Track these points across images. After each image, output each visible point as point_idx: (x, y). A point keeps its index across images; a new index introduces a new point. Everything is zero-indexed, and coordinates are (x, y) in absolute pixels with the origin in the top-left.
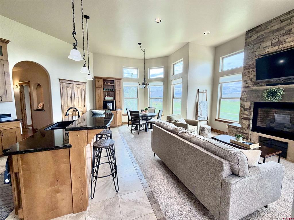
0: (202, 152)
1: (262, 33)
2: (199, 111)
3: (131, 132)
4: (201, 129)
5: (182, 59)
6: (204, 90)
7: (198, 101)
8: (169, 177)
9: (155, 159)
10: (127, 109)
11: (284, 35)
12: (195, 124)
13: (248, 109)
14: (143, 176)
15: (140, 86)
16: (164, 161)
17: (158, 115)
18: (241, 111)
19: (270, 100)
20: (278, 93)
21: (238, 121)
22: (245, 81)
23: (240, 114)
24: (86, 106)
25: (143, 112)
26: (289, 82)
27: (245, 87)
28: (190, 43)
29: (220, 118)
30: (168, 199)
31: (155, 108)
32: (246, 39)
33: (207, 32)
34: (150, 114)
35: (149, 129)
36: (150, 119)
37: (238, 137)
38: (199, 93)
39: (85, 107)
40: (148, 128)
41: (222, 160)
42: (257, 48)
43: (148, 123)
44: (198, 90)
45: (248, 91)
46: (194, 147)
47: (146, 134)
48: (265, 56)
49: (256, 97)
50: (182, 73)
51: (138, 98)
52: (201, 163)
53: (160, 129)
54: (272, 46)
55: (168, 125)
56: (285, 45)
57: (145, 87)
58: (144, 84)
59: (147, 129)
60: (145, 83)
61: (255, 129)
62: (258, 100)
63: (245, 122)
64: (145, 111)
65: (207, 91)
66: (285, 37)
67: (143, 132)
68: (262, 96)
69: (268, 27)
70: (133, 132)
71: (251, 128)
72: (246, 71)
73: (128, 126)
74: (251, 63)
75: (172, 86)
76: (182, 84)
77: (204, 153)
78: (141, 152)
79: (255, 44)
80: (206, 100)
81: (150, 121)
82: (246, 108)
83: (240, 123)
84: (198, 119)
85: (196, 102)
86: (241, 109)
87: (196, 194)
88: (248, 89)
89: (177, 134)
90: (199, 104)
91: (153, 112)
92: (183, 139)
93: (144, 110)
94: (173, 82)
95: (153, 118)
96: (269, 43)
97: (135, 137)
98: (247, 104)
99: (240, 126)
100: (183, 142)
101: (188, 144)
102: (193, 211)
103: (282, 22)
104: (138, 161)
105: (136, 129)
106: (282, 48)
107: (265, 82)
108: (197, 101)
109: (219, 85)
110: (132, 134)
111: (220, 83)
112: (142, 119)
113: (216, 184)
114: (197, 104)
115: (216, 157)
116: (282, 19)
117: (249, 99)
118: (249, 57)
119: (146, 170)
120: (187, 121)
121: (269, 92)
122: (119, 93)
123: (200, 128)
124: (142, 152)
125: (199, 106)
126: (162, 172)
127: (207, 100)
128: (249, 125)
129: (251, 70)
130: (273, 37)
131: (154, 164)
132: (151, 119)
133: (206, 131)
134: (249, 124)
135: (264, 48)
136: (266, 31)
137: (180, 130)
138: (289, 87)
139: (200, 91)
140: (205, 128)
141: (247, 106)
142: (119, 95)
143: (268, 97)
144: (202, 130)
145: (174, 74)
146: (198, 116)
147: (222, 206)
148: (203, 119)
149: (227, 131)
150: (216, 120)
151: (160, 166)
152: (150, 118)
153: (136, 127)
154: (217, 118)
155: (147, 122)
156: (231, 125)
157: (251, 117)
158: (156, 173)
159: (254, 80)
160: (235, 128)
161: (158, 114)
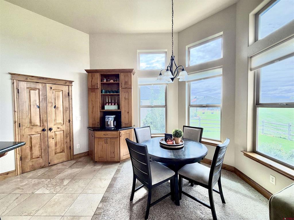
10: (136, 130)
24: (71, 120)
25: (169, 141)
39: (69, 122)
51: (166, 106)
122: (127, 97)
142: (126, 101)
145: (256, 41)
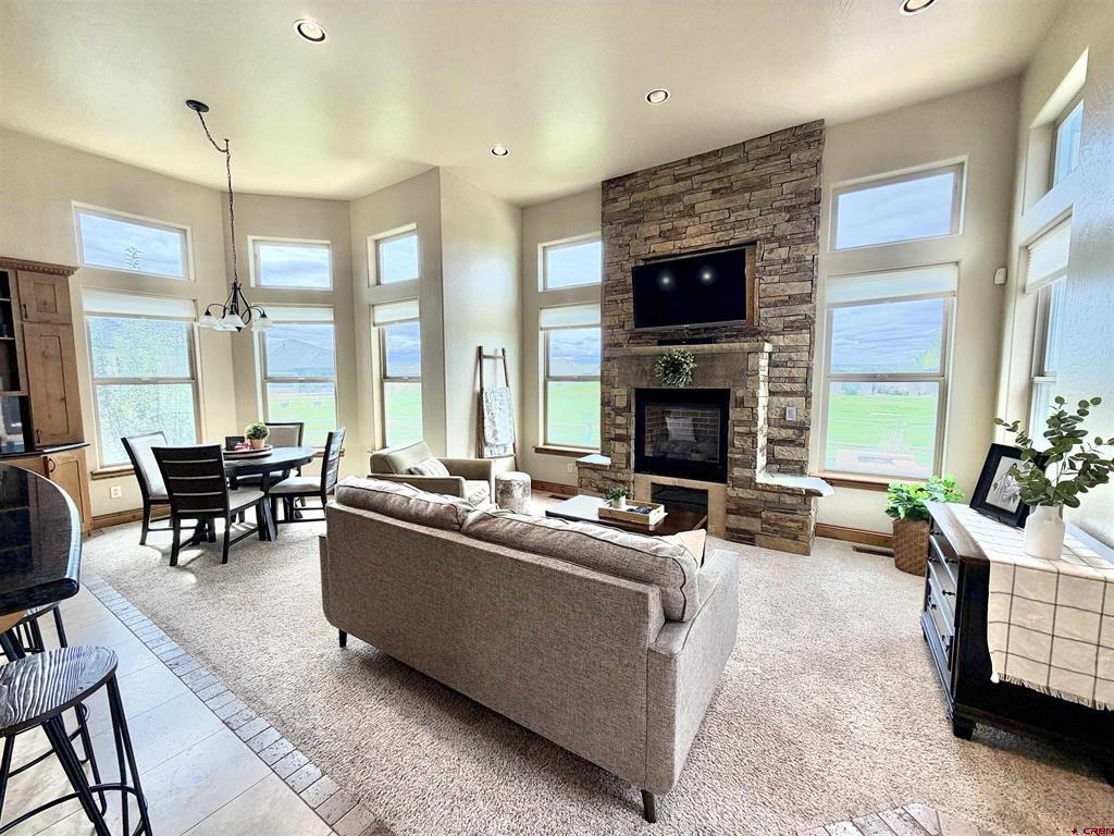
0: (574, 577)
1: (638, 196)
2: (487, 423)
3: (173, 562)
4: (501, 486)
5: (414, 226)
6: (496, 351)
7: (482, 389)
8: (434, 711)
9: (348, 661)
10: (131, 442)
11: (682, 215)
12: (480, 472)
13: (624, 409)
14: (310, 768)
15: (211, 319)
16: (399, 654)
17: (326, 455)
18: (604, 416)
19: (669, 384)
20: (685, 366)
21: (599, 446)
22: (609, 327)
23: (603, 424)
25: (241, 448)
26: (698, 336)
27: (610, 345)
28: (441, 172)
29: (549, 441)
30: (456, 810)
31: (301, 425)
32: (604, 204)
33: (500, 150)
34: (277, 456)
35: (279, 526)
36: (279, 479)
37: (616, 497)
38: (485, 361)
40: (276, 522)
41: (640, 587)
42: (630, 235)
43: (274, 497)
44: (480, 348)
45: (622, 357)
46: (540, 566)
47: (269, 550)
48: (648, 263)
49: (640, 374)
50: (415, 280)
51: (194, 377)
52: (572, 616)
53: (372, 520)
54: (660, 240)
55: (409, 499)
56: (685, 243)
57: (242, 325)
58: (234, 311)
59: (271, 527)
60: (242, 307)
61: (644, 465)
62: (644, 385)
63: (620, 448)
64: (247, 441)
65: (506, 354)
66: (685, 222)
67: (246, 546)
68: (652, 370)
69: (651, 185)
70: (185, 556)
71: (633, 466)
72: (607, 299)
73: (146, 530)
74: (619, 276)
75: (376, 328)
76: (418, 324)
77: (581, 579)
78: (265, 650)
79: (626, 224)
80: (507, 385)
81: (284, 487)
82: (619, 408)
83: (602, 454)
84: (487, 452)
85: (474, 392)
86: (603, 411)
87: (561, 734)
88: (619, 352)
89: (457, 527)
90: (484, 399)
91: (293, 446)
92: (489, 544)
93: (241, 439)
94: (382, 314)
95: (293, 472)
96: (654, 230)
97: (205, 582)
98: (622, 397)
99: (606, 461)
100: (496, 555)
101: (517, 560)
102: (558, 804)
103: (676, 181)
104: (262, 703)
105: (203, 537)
106: (680, 248)
107: (653, 334)
108: (478, 389)
109: (541, 334)
110: (184, 568)
111: (541, 329)
112: (235, 485)
113: (630, 672)
114: (479, 400)
115: (624, 583)
116: (677, 173)
117: (624, 382)
118: (615, 260)
119: (320, 732)
120: (450, 466)
121: (666, 362)
122: (52, 351)
123: (497, 485)
124: (272, 650)
125: (485, 407)
126: (398, 707)
127: (510, 384)
128: (628, 456)
129: (620, 297)
130: (660, 215)
131: (351, 683)
132: (285, 476)
133: (517, 493)
134: (629, 453)
135: (646, 239)
136: (645, 194)
137: (468, 511)
138: (702, 349)
139: (485, 353)
140: (514, 483)
141: (621, 402)
142: (53, 366)
143: (666, 375)
144: (504, 491)
145: (378, 283)
146: (486, 444)
147: (654, 736)
148: (501, 452)
149: (575, 484)
150: (538, 450)
151: (385, 683)
152: (279, 473)
153: (199, 529)
154: (541, 445)
155: (266, 493)
156: (584, 463)
157: (633, 432)
158: (373, 722)
159: (630, 325)
160: (595, 468)
161: (324, 450)
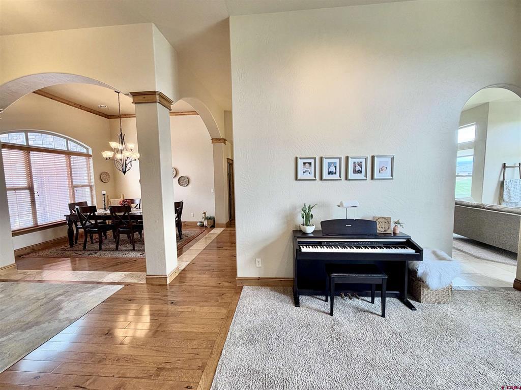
5: (474, 123)
6: (515, 164)
7: (504, 180)
28: (490, 104)
38: (506, 169)
44: (505, 164)
76: (473, 157)
85: (499, 181)
90: (505, 184)
108: (502, 179)
114: (502, 184)
139: (507, 166)
146: (504, 201)
